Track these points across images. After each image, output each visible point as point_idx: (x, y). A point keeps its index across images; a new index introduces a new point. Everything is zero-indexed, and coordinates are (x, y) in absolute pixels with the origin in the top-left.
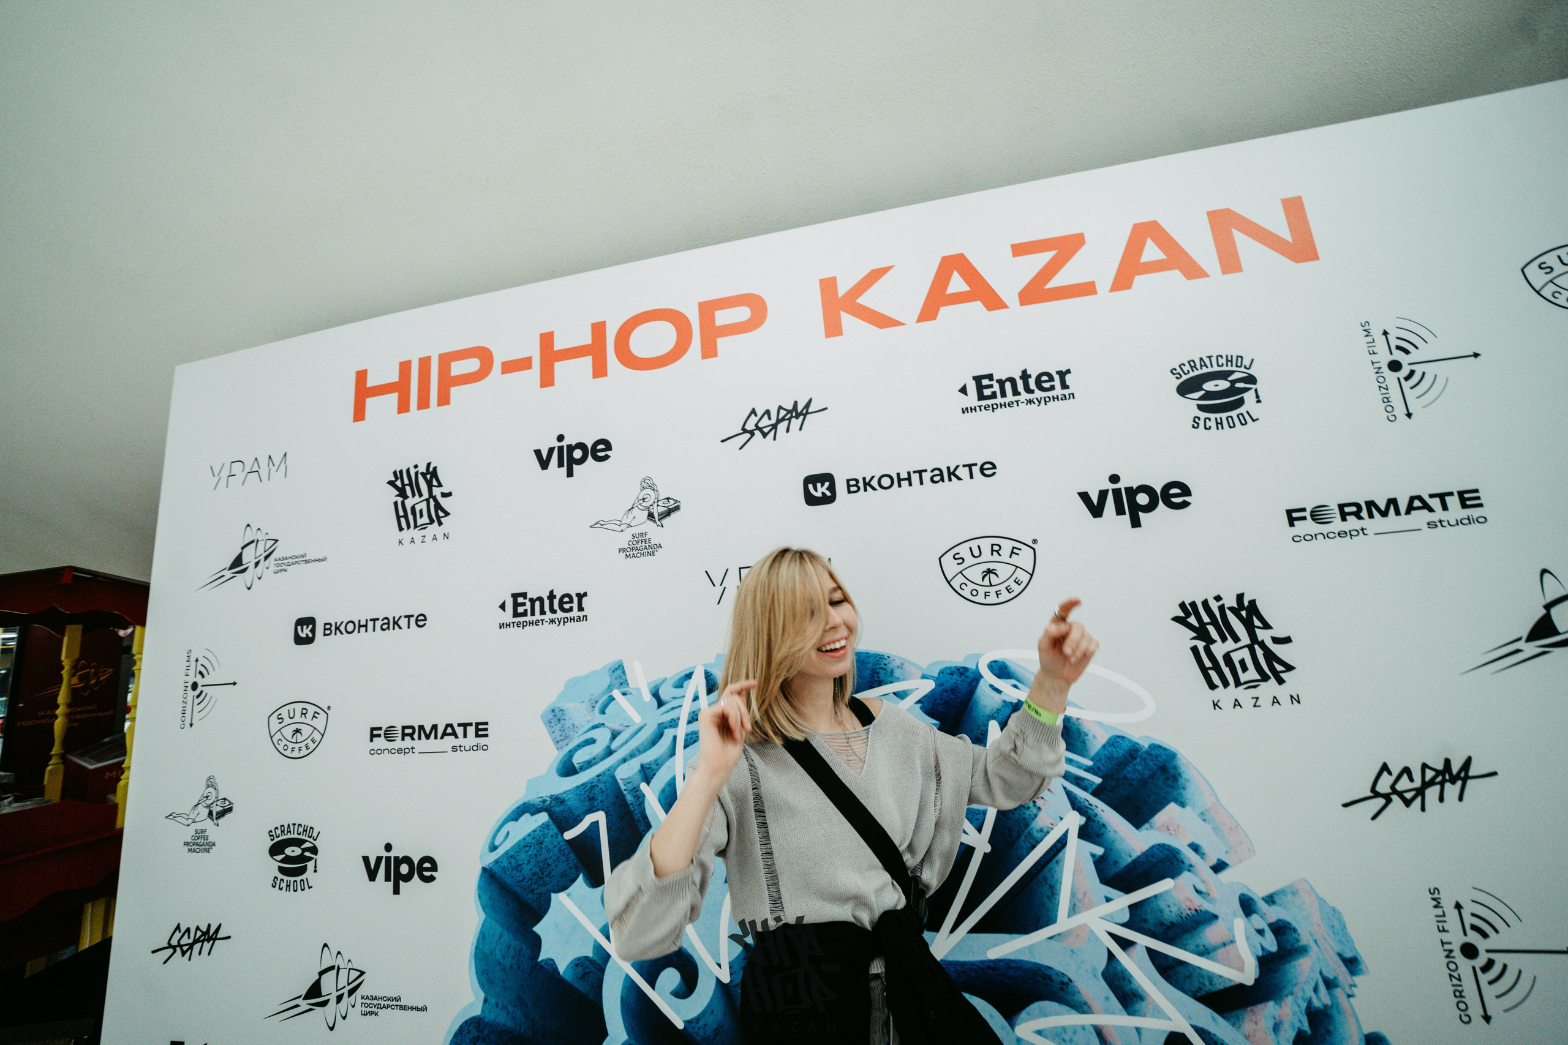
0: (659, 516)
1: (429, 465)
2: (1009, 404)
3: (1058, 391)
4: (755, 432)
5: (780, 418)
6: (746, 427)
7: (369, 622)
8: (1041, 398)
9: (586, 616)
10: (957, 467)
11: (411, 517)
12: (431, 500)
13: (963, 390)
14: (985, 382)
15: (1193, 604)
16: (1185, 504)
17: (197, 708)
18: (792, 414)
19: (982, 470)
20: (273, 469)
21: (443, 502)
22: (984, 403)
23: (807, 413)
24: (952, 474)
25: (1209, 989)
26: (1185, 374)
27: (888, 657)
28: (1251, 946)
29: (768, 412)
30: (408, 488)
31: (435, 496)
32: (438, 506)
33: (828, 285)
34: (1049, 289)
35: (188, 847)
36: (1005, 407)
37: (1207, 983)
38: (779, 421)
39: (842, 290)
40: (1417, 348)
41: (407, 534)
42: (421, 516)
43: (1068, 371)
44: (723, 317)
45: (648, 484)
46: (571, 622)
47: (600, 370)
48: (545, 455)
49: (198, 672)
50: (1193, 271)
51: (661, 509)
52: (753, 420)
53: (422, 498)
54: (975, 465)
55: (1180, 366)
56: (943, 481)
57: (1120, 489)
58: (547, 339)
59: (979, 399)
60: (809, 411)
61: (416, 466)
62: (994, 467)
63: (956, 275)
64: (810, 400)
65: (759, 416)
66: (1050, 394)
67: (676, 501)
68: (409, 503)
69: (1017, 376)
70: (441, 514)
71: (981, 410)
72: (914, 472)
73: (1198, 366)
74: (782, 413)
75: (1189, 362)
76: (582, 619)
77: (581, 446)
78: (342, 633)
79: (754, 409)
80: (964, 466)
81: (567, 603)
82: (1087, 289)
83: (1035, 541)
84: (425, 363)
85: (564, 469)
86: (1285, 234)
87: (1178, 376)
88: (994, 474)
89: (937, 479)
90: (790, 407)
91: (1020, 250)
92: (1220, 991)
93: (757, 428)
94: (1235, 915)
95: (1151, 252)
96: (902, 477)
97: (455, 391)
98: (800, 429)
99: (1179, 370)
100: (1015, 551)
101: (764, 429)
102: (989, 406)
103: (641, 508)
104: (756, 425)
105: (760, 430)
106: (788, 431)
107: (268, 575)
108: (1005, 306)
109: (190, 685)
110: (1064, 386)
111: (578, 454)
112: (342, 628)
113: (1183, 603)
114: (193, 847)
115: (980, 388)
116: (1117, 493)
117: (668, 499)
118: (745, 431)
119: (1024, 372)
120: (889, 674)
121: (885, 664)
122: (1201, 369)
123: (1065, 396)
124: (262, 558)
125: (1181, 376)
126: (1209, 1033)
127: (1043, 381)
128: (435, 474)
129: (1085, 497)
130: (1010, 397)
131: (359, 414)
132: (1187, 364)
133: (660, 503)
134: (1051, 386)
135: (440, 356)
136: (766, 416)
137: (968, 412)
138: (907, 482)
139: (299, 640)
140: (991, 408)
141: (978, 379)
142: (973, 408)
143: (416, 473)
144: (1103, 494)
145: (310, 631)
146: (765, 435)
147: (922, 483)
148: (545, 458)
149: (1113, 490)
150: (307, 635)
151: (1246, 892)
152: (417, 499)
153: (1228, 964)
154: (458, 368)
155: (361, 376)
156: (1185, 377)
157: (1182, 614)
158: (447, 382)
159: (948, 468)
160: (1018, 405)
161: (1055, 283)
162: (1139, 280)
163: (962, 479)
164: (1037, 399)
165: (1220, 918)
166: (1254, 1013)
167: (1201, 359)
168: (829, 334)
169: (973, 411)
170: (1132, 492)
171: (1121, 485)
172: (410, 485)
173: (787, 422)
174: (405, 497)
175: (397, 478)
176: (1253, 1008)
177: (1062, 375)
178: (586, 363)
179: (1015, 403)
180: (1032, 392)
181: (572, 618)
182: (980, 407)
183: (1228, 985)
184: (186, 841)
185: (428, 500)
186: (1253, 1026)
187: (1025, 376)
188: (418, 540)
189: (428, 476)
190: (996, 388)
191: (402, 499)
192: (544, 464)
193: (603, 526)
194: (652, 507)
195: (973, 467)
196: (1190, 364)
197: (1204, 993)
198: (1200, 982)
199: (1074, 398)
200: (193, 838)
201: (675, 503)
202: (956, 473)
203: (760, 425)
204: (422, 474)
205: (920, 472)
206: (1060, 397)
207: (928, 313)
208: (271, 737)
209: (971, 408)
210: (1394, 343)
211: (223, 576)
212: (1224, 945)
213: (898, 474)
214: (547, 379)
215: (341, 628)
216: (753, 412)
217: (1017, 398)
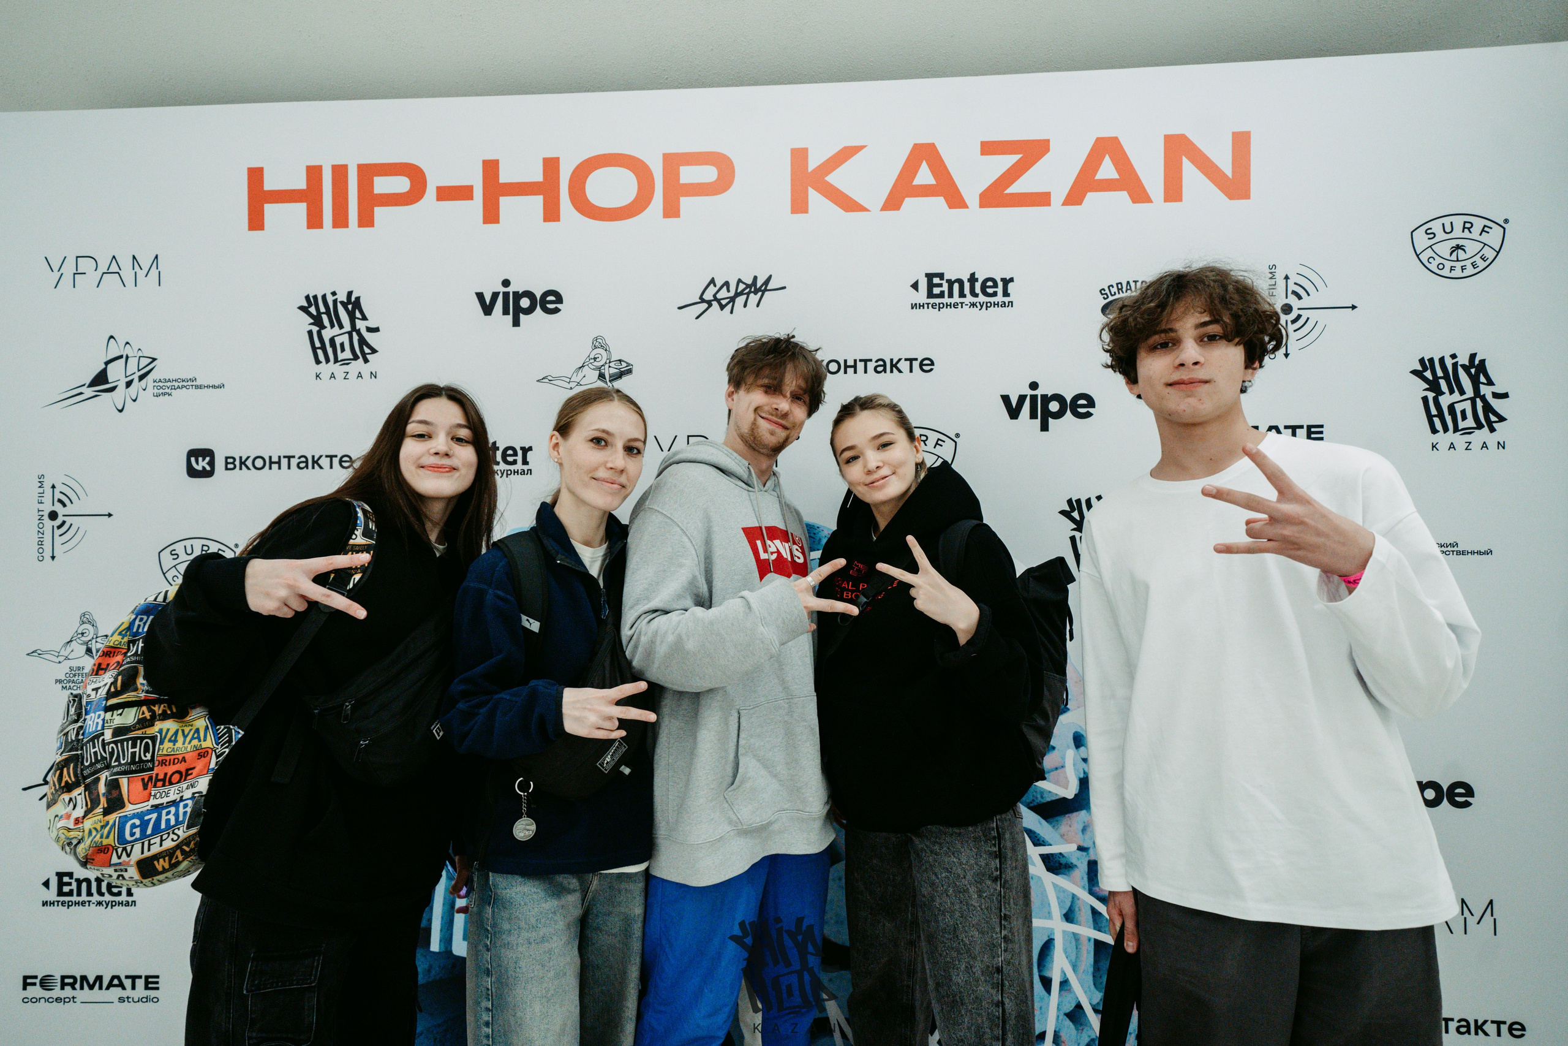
0: (610, 377)
1: (350, 294)
2: (954, 305)
3: (1000, 298)
4: (712, 302)
5: (738, 291)
6: (703, 297)
7: (282, 459)
8: (983, 303)
9: (531, 470)
10: (900, 360)
11: (330, 351)
12: (354, 333)
13: (915, 286)
14: (936, 280)
15: (1079, 501)
16: (1088, 415)
17: (58, 540)
18: (751, 289)
19: (921, 365)
20: (141, 274)
21: (368, 337)
22: (932, 301)
23: (766, 290)
24: (894, 366)
25: (1040, 801)
26: (1112, 295)
27: (818, 527)
28: (1075, 769)
29: (727, 284)
30: (325, 317)
31: (359, 329)
32: (363, 342)
33: (799, 156)
34: (1007, 194)
35: (61, 685)
36: (951, 308)
37: (1039, 796)
38: (737, 295)
39: (813, 164)
40: (1309, 295)
41: (325, 369)
42: (343, 350)
43: (1011, 280)
44: (689, 175)
45: (599, 343)
46: (514, 474)
47: (551, 214)
48: (488, 300)
49: (56, 500)
50: (1140, 195)
51: (612, 371)
52: (712, 290)
53: (343, 331)
54: (916, 359)
55: (1109, 287)
56: (885, 372)
57: (1037, 395)
58: (491, 168)
59: (928, 297)
60: (768, 288)
61: (334, 294)
62: (932, 364)
63: (924, 166)
64: (770, 277)
65: (718, 286)
66: (992, 300)
67: (628, 364)
68: (327, 334)
69: (965, 278)
70: (367, 350)
71: (928, 308)
72: (861, 360)
73: (1124, 289)
74: (742, 287)
75: (1117, 284)
76: (526, 472)
77: (529, 294)
78: (248, 468)
79: (713, 278)
80: (906, 360)
81: (510, 455)
82: (1041, 199)
83: (957, 435)
84: (340, 172)
85: (510, 318)
86: (1228, 169)
87: (1105, 296)
88: (932, 370)
89: (880, 369)
90: (749, 282)
91: (989, 148)
92: (1048, 803)
93: (715, 299)
94: (1068, 747)
95: (1107, 170)
96: (848, 364)
97: (380, 213)
98: (758, 306)
99: (1107, 291)
100: (940, 442)
101: (721, 301)
102: (936, 305)
103: (592, 367)
104: (715, 296)
105: (718, 301)
106: (745, 306)
107: (146, 397)
108: (965, 206)
109: (46, 514)
110: (1006, 294)
111: (525, 303)
112: (249, 463)
113: (1071, 499)
114: (68, 685)
115: (931, 286)
116: (1034, 398)
117: (620, 361)
118: (702, 300)
119: (973, 275)
120: (816, 542)
121: (815, 534)
122: (1126, 292)
123: (1005, 303)
124: (136, 377)
125: (1108, 297)
126: (1035, 833)
127: (989, 286)
128: (357, 304)
129: (1006, 399)
130: (956, 298)
131: (256, 222)
132: (1115, 286)
133: (611, 365)
134: (994, 292)
135: (361, 168)
136: (725, 287)
137: (916, 308)
138: (853, 369)
139: (192, 473)
140: (937, 307)
141: (930, 276)
142: (922, 304)
143: (335, 302)
144: (1022, 399)
145: (208, 463)
146: (722, 307)
147: (866, 372)
148: (488, 303)
149: (1030, 395)
150: (204, 467)
151: (1079, 730)
152: (336, 330)
153: (1057, 783)
154: (383, 185)
155: (255, 175)
156: (1111, 298)
157: (1068, 509)
158: (370, 202)
159: (892, 360)
160: (962, 307)
161: (1015, 188)
162: (1091, 197)
163: (902, 372)
164: (980, 303)
165: (1056, 750)
166: (1070, 819)
167: (1128, 283)
168: (795, 210)
169: (922, 307)
170: (1046, 399)
171: (1039, 392)
172: (328, 313)
173: (745, 296)
174: (322, 327)
175: (310, 305)
176: (1070, 815)
177: (1006, 282)
178: (536, 202)
179: (960, 305)
180: (976, 296)
181: (516, 471)
182: (928, 304)
183: (1054, 799)
184: (58, 679)
185: (350, 334)
186: (1068, 828)
187: (973, 279)
188: (340, 375)
189: (350, 307)
190: (945, 287)
191: (318, 329)
192: (488, 310)
193: (551, 382)
194: (603, 368)
195: (914, 362)
196: (1117, 286)
197: (1035, 804)
198: (1033, 796)
199: (1012, 306)
200: (68, 675)
201: (627, 366)
202: (898, 365)
203: (719, 296)
204: (342, 303)
205: (866, 361)
206: (1000, 304)
207: (893, 203)
208: (164, 574)
209: (920, 304)
210: (1292, 287)
211: (81, 393)
212: (1057, 768)
213: (845, 361)
214: (491, 215)
215: (247, 463)
216: (712, 281)
217: (962, 300)
